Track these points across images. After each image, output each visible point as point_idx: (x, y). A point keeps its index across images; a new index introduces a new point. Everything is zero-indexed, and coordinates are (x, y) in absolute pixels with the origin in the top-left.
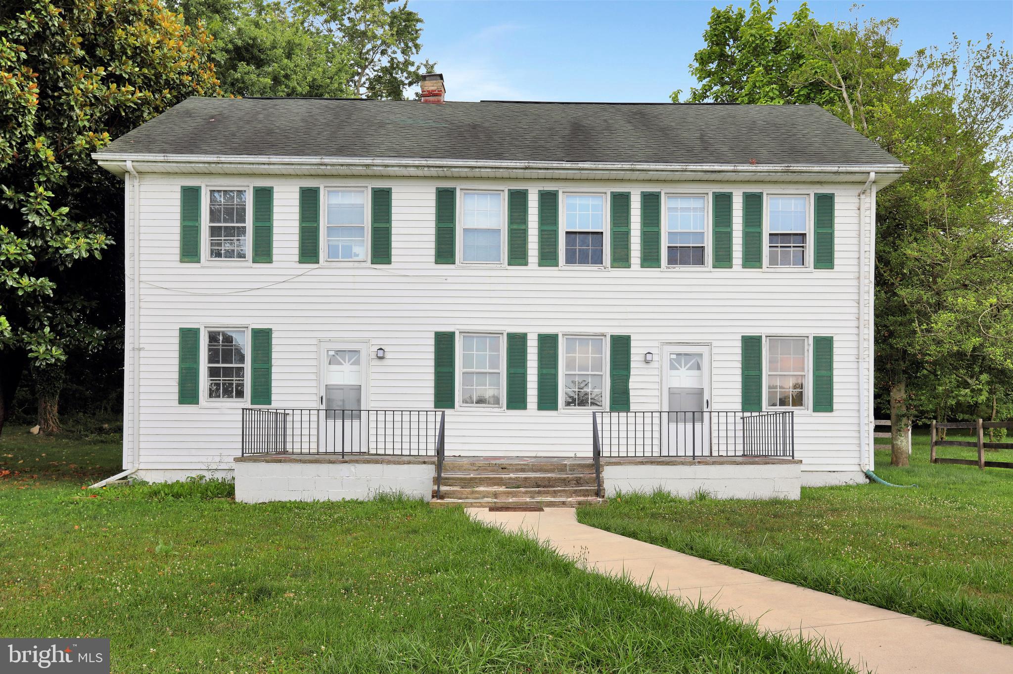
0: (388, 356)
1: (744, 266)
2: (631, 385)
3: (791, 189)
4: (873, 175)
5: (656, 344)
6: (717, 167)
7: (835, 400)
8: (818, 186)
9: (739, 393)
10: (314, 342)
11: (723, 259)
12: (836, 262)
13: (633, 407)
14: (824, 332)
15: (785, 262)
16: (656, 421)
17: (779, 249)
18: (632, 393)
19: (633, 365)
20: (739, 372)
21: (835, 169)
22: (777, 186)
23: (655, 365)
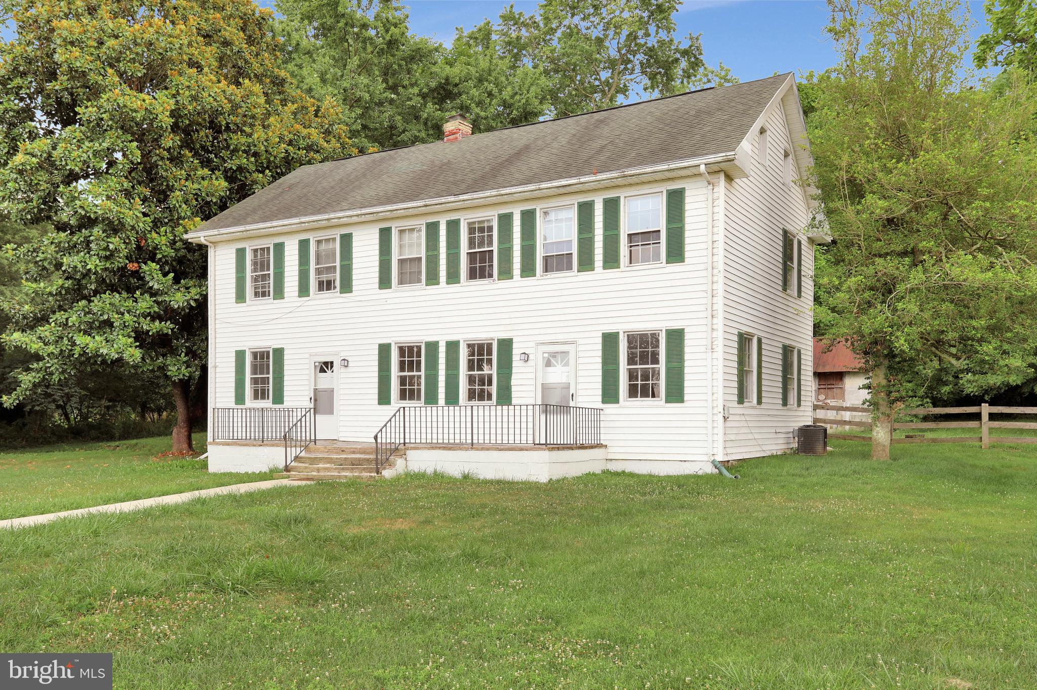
0: (350, 364)
1: (605, 267)
2: (513, 382)
3: (646, 189)
4: (703, 167)
5: (533, 344)
6: (564, 182)
7: (686, 391)
8: (670, 183)
9: (600, 386)
10: (307, 356)
11: (586, 263)
12: (687, 255)
13: (514, 401)
14: (675, 325)
15: (645, 259)
16: (530, 413)
17: (640, 248)
18: (513, 389)
19: (514, 364)
20: (600, 366)
21: (665, 167)
22: (633, 188)
23: (530, 363)
